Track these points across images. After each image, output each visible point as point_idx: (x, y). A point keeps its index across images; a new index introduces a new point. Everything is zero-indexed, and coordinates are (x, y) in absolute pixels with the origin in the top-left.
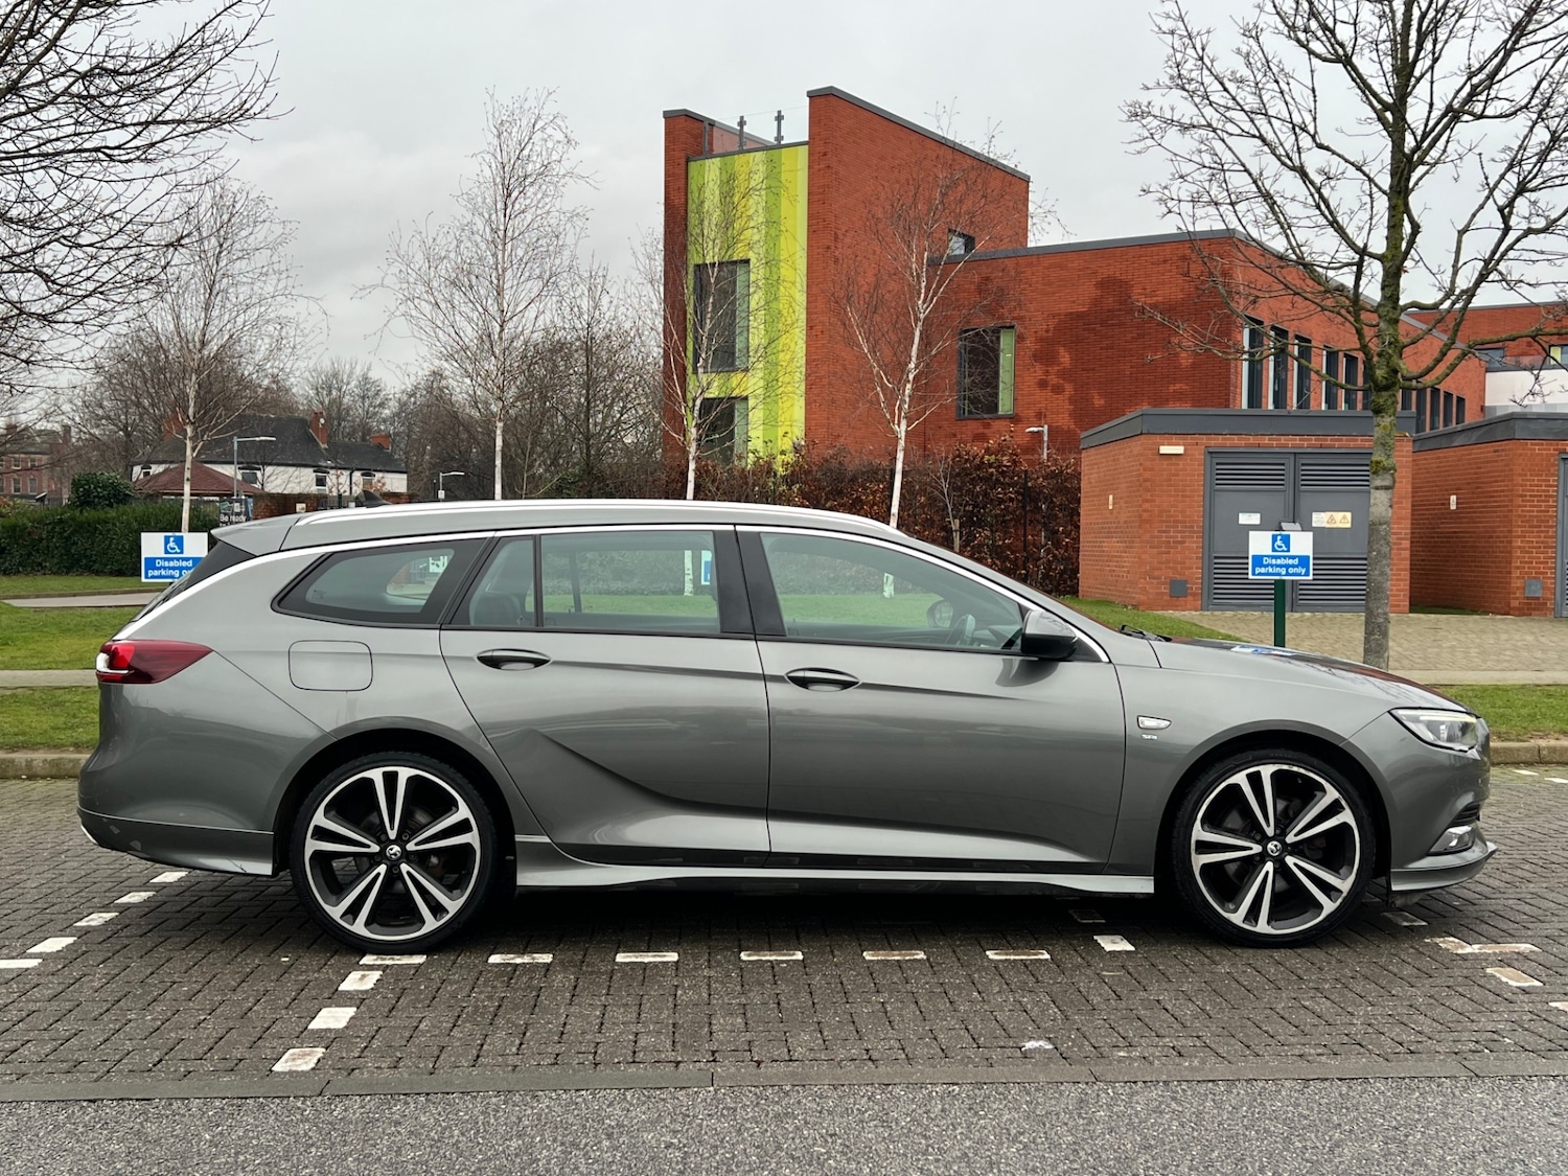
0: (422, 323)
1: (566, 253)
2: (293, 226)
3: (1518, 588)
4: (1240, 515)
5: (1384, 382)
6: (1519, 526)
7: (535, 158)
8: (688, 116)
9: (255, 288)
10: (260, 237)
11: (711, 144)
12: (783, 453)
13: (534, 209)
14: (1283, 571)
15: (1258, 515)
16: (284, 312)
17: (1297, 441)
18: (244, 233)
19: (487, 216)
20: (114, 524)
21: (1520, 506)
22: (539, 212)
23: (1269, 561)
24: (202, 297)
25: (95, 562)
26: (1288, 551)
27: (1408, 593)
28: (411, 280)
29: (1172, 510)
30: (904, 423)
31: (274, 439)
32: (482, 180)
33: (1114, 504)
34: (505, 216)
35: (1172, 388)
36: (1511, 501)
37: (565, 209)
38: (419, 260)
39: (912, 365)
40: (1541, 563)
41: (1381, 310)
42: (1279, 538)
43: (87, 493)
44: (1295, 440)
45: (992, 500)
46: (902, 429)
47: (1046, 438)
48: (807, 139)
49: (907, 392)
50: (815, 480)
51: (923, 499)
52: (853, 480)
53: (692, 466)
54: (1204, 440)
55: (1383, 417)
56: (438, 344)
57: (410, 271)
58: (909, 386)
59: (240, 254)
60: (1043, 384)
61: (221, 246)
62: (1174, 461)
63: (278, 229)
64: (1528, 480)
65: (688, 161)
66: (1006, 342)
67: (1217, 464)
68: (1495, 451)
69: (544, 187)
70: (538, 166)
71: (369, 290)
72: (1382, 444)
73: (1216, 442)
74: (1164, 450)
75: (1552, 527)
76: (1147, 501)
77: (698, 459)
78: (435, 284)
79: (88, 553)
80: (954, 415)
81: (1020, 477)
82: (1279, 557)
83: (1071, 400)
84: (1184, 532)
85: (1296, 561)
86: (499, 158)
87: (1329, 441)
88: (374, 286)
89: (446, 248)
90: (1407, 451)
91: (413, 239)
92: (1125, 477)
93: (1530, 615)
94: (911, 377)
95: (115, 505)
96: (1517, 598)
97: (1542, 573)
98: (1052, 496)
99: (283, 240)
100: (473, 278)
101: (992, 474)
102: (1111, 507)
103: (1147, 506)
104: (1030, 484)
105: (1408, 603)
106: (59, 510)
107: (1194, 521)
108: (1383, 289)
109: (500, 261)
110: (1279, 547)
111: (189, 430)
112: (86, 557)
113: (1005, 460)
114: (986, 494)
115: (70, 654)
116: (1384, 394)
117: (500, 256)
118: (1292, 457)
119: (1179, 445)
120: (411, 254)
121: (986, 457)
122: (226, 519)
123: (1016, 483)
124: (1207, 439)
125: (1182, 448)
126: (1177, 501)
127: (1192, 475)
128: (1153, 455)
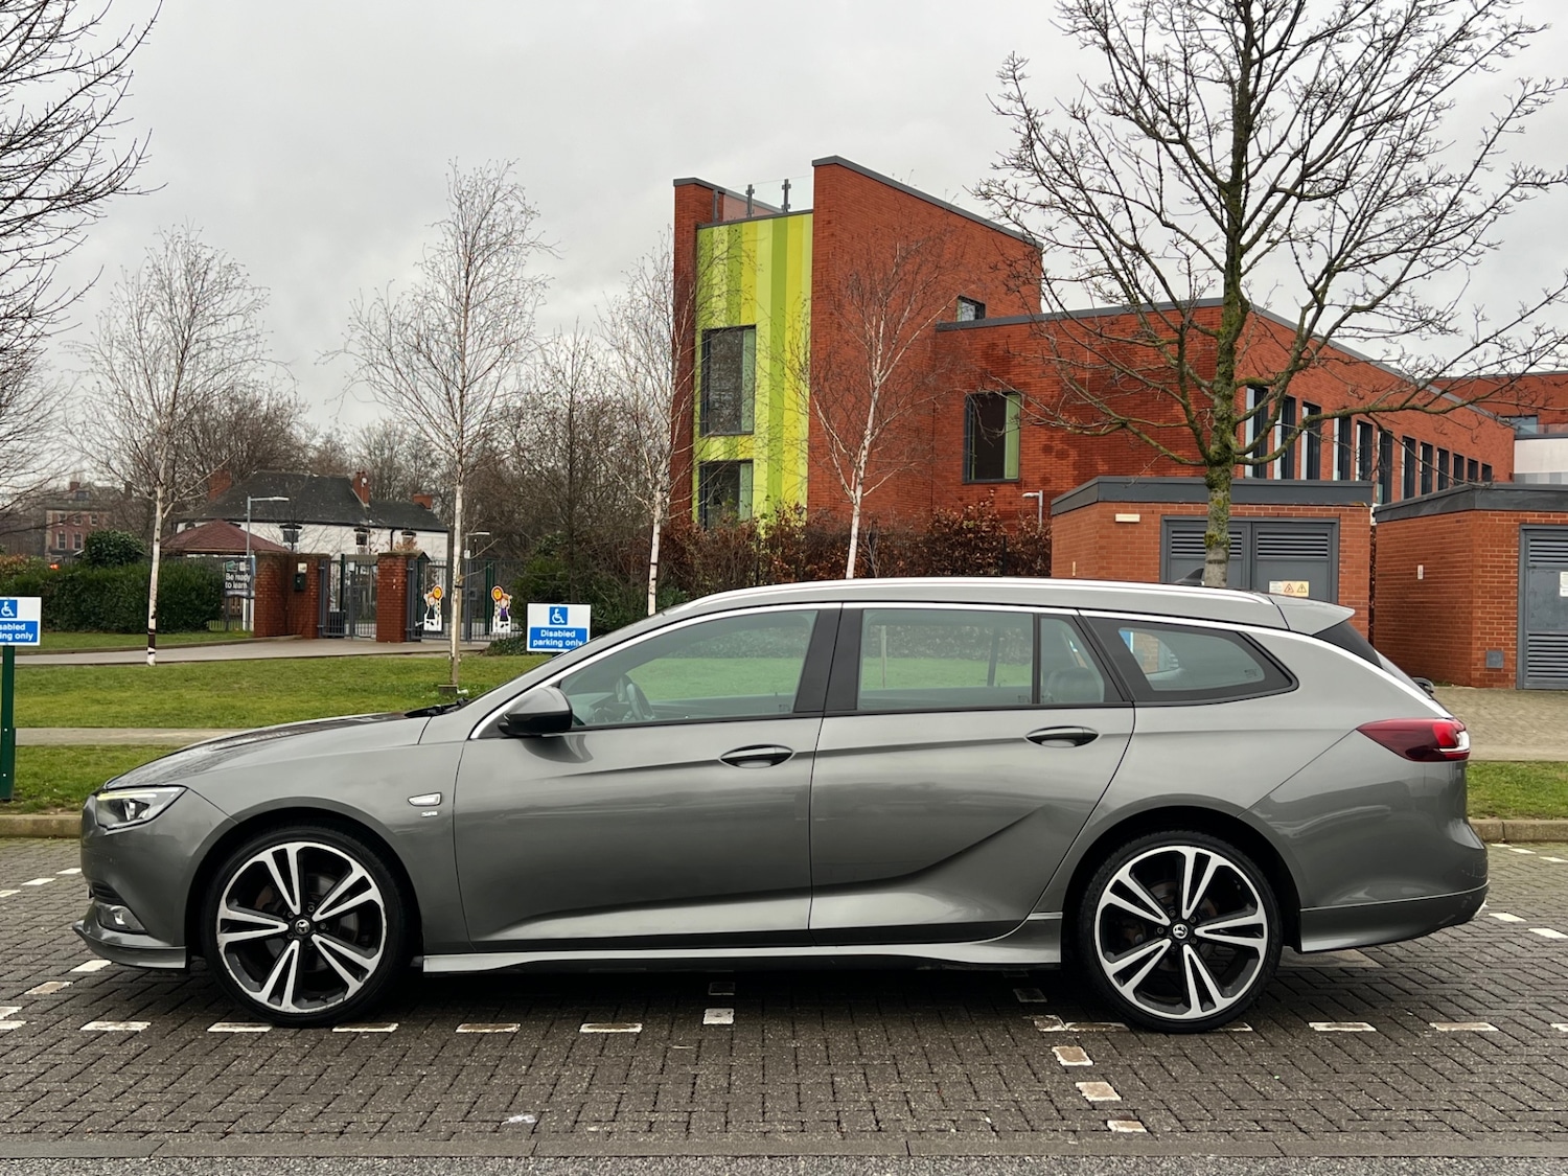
0: (385, 389)
1: (524, 321)
2: (265, 292)
3: (1478, 659)
6: (1479, 597)
7: (497, 228)
8: (698, 184)
9: (226, 352)
10: (234, 304)
11: (721, 211)
12: (764, 516)
13: (496, 277)
16: (252, 376)
17: (1254, 509)
18: (217, 299)
19: (449, 284)
20: (122, 582)
21: (1480, 577)
22: (501, 280)
24: (174, 362)
25: (103, 619)
28: (374, 346)
29: (1129, 577)
30: (859, 489)
31: (287, 499)
32: (445, 248)
33: (1076, 570)
34: (467, 283)
36: (1471, 571)
37: (524, 278)
38: (382, 329)
39: (868, 432)
40: (1502, 634)
43: (99, 551)
45: (971, 565)
46: (857, 494)
47: (1041, 504)
48: (812, 207)
49: (863, 458)
51: (902, 563)
52: (833, 545)
53: (657, 529)
54: (1160, 508)
56: (402, 409)
57: (372, 338)
58: (865, 454)
59: (214, 319)
60: (1047, 449)
61: (193, 313)
62: (1130, 528)
63: (250, 296)
64: (1488, 551)
65: (697, 228)
66: (1012, 408)
67: (1174, 532)
68: (1458, 522)
69: (505, 256)
70: (501, 235)
71: (330, 356)
73: (1173, 510)
74: (1120, 517)
75: (1513, 598)
76: (1103, 568)
77: (663, 523)
78: (396, 350)
79: (97, 610)
80: (960, 479)
81: (998, 543)
83: (1076, 466)
86: (461, 227)
87: (1285, 510)
88: (337, 353)
89: (410, 316)
90: (1365, 521)
91: (375, 307)
92: (1083, 545)
93: (1491, 686)
94: (867, 443)
95: (125, 564)
96: (1477, 670)
97: (1503, 644)
98: (1031, 561)
99: (255, 306)
100: (433, 344)
101: (970, 540)
102: (1073, 574)
104: (1008, 550)
106: (71, 568)
109: (463, 327)
111: (159, 492)
112: (94, 614)
113: (985, 526)
114: (965, 559)
117: (462, 322)
118: (1249, 526)
119: (1135, 513)
120: (372, 320)
121: (965, 523)
122: (231, 578)
123: (995, 549)
124: (1163, 507)
125: (1138, 516)
126: (1133, 568)
127: (1148, 543)
128: (1109, 522)
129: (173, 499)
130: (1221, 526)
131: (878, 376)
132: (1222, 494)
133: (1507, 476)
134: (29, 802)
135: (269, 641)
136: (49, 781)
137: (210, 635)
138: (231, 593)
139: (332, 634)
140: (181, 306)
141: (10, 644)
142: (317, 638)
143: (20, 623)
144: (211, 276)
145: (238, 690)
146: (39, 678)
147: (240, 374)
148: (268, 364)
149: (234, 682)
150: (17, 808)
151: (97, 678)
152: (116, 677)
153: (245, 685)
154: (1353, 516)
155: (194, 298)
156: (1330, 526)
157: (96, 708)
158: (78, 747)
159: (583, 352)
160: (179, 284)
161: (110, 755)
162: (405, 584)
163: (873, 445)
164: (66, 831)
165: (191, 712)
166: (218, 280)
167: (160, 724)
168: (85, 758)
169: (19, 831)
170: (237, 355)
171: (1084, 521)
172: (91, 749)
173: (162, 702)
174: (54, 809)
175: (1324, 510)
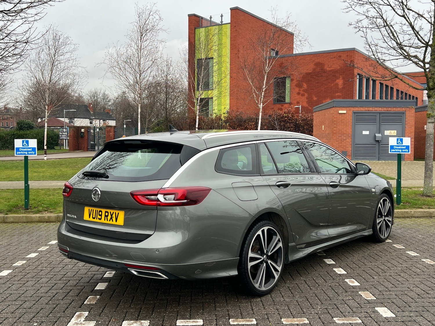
0: (116, 74)
1: (159, 53)
2: (78, 45)
4: (363, 131)
5: (432, 87)
7: (150, 24)
8: (195, 16)
9: (66, 64)
10: (68, 49)
11: (202, 24)
12: (224, 113)
14: (401, 151)
15: (368, 132)
16: (74, 71)
18: (62, 48)
19: (135, 42)
20: (29, 135)
22: (151, 40)
23: (396, 147)
24: (50, 67)
26: (402, 144)
27: (413, 155)
28: (113, 61)
29: (343, 130)
30: (262, 104)
31: (76, 110)
32: (134, 30)
33: (324, 128)
34: (141, 42)
35: (336, 94)
37: (159, 40)
38: (115, 56)
39: (264, 86)
41: (430, 63)
42: (399, 139)
43: (21, 126)
44: (380, 109)
45: (286, 127)
46: (261, 106)
47: (300, 109)
48: (230, 22)
49: (263, 95)
50: (233, 122)
52: (245, 121)
53: (198, 117)
55: (431, 99)
56: (121, 81)
57: (112, 58)
58: (263, 93)
59: (62, 54)
60: (299, 94)
61: (56, 51)
62: (343, 115)
63: (73, 46)
65: (195, 29)
66: (288, 82)
67: (356, 116)
69: (153, 33)
70: (151, 26)
71: (99, 64)
72: (431, 108)
73: (356, 109)
74: (340, 112)
76: (335, 127)
77: (199, 115)
78: (120, 62)
80: (273, 103)
81: (294, 121)
82: (399, 146)
83: (307, 98)
84: (346, 137)
85: (405, 147)
86: (139, 24)
87: (390, 109)
88: (101, 63)
89: (123, 52)
90: (413, 112)
91: (113, 49)
92: (328, 120)
94: (264, 90)
95: (29, 130)
98: (304, 126)
99: (74, 50)
100: (131, 61)
101: (286, 120)
102: (323, 129)
103: (335, 129)
104: (297, 122)
105: (413, 158)
106: (13, 131)
107: (349, 133)
108: (431, 56)
109: (139, 55)
110: (400, 143)
111: (46, 107)
113: (290, 116)
114: (284, 126)
115: (6, 176)
116: (432, 91)
117: (139, 54)
118: (379, 114)
119: (344, 110)
120: (112, 53)
121: (284, 115)
122: (61, 133)
123: (293, 122)
124: (353, 109)
125: (346, 111)
126: (344, 127)
127: (349, 119)
128: (337, 113)
129: (51, 109)
130: (433, 111)
131: (267, 69)
132: (433, 100)
133: (422, 101)
134: (35, 209)
135: (74, 152)
136: (40, 201)
137: (56, 151)
138: (61, 138)
139: (92, 150)
140: (52, 50)
141: (27, 155)
142: (88, 151)
143: (30, 148)
144: (61, 41)
145: (78, 168)
146: (14, 165)
147: (70, 71)
148: (79, 67)
149: (76, 165)
150: (32, 212)
151: (33, 164)
152: (38, 164)
153: (80, 166)
154: (410, 110)
155: (56, 48)
156: (403, 114)
157: (35, 174)
158: (44, 189)
159: (169, 64)
160: (51, 43)
161: (57, 192)
162: (114, 135)
163: (266, 90)
164: (51, 220)
165: (66, 175)
166: (63, 42)
167: (59, 179)
168: (48, 193)
169: (34, 220)
170: (70, 64)
171: (327, 113)
172: (49, 190)
173: (56, 172)
174: (45, 212)
175: (401, 109)
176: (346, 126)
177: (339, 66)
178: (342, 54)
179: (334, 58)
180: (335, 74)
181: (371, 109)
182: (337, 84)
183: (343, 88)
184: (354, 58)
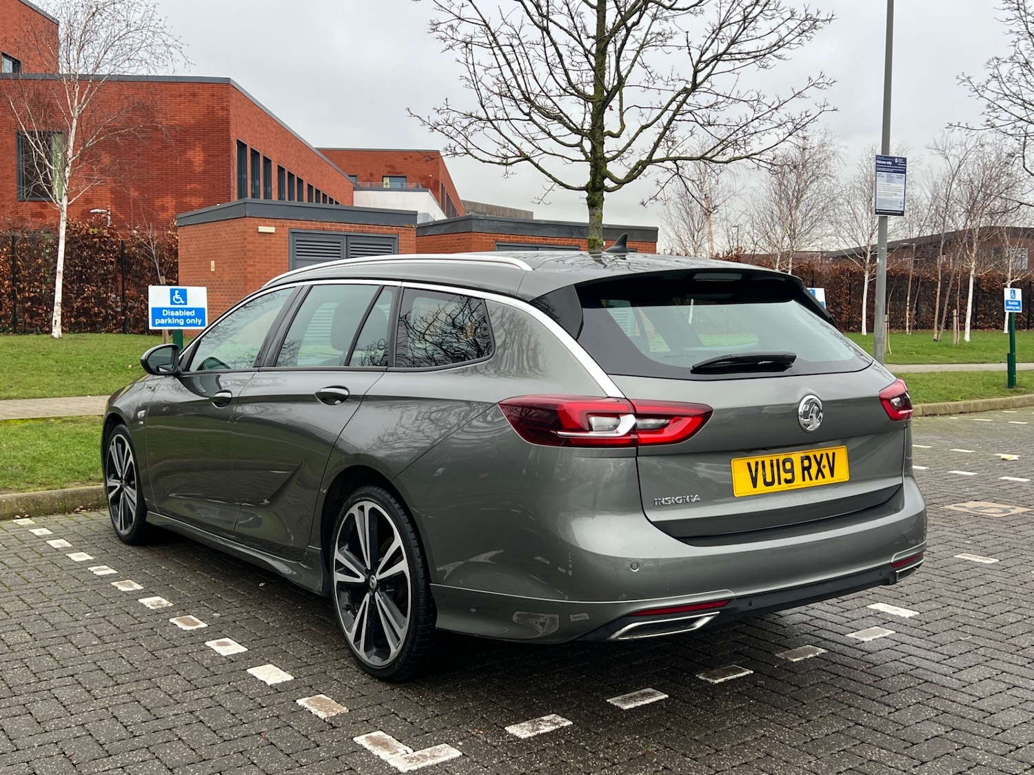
17: (347, 227)
29: (268, 272)
33: (216, 267)
35: (189, 187)
44: (346, 226)
45: (96, 263)
54: (288, 224)
62: (268, 237)
67: (297, 241)
68: (458, 239)
73: (296, 225)
74: (262, 229)
76: (250, 265)
81: (117, 246)
87: (366, 228)
90: (413, 237)
92: (228, 248)
101: (96, 242)
102: (213, 270)
103: (250, 269)
113: (105, 233)
118: (344, 238)
119: (271, 226)
124: (290, 223)
125: (274, 228)
126: (271, 266)
127: (281, 248)
128: (253, 232)
154: (405, 233)
156: (392, 240)
171: (226, 230)
175: (389, 229)
176: (275, 262)
177: (194, 118)
178: (199, 88)
179: (180, 96)
180: (184, 137)
181: (328, 226)
182: (190, 163)
183: (205, 172)
184: (228, 101)
